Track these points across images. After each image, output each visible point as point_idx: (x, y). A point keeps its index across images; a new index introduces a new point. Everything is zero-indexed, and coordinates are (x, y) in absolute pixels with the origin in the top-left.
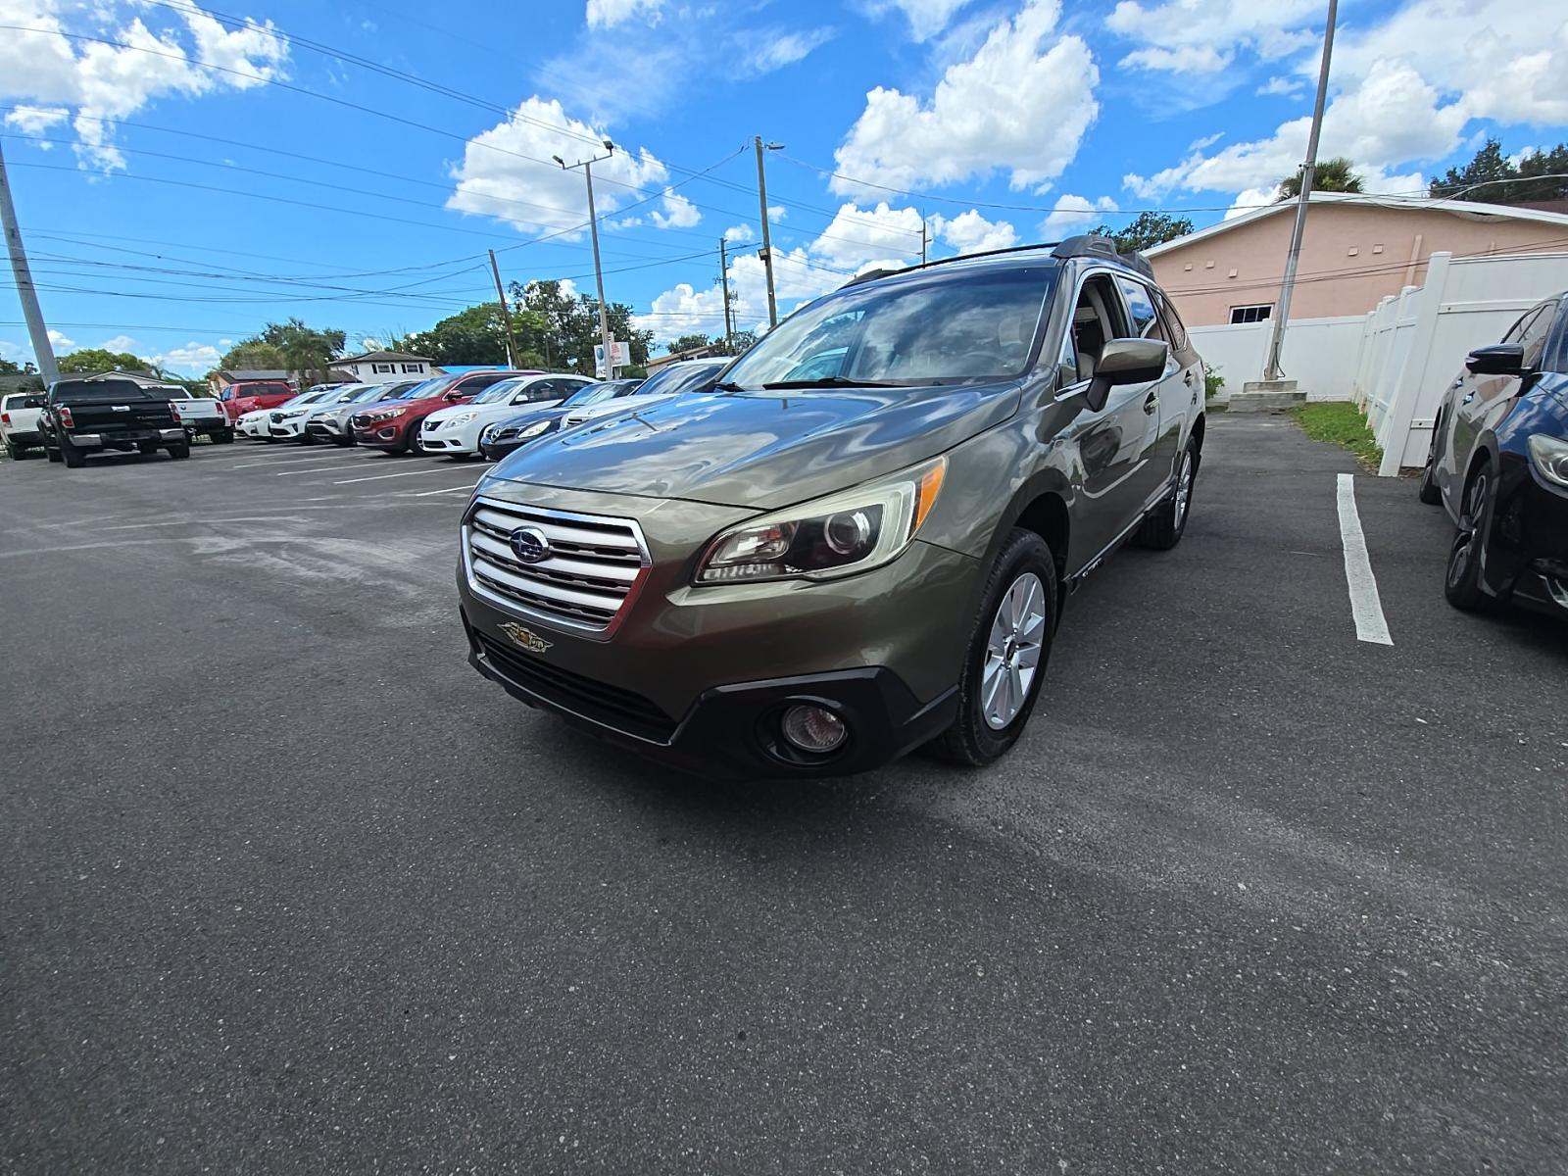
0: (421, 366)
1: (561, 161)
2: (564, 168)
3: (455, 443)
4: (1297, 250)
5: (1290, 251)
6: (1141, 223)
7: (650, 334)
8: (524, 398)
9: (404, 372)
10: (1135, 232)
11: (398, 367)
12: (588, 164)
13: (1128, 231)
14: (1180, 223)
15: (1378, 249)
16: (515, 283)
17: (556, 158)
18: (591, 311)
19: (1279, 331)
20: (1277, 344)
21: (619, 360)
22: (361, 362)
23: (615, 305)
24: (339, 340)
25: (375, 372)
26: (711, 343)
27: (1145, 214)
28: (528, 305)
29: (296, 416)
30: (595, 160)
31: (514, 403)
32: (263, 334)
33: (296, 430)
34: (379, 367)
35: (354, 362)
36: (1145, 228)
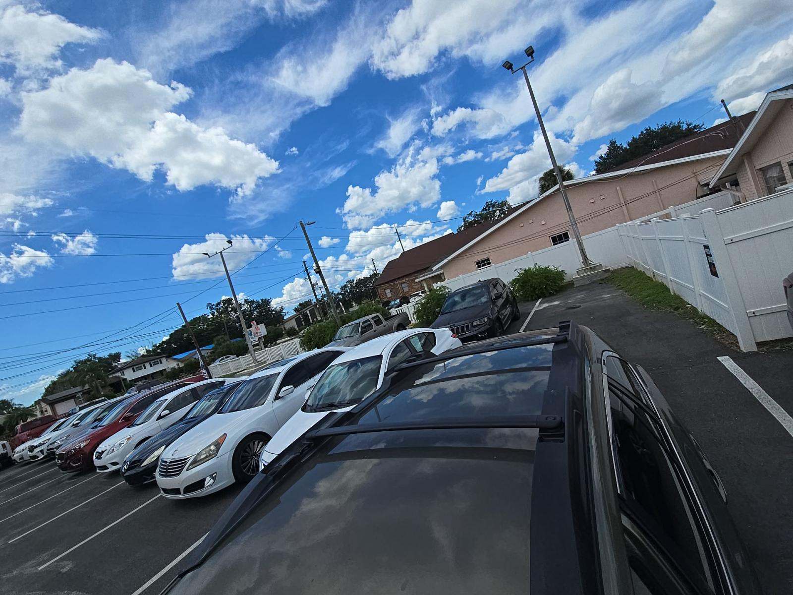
0: (160, 361)
1: (207, 254)
2: (209, 257)
3: (114, 464)
4: (570, 208)
5: (567, 209)
6: (487, 206)
7: (282, 309)
8: (167, 412)
9: (151, 366)
10: (486, 210)
11: (147, 365)
12: (221, 252)
13: (483, 210)
14: (503, 202)
15: (603, 197)
16: (210, 304)
17: (204, 254)
18: (250, 306)
19: (580, 244)
20: (582, 250)
21: (260, 334)
22: (124, 369)
23: (262, 300)
24: (117, 357)
25: (134, 371)
26: (314, 302)
27: (487, 203)
28: (217, 312)
29: (43, 444)
30: (224, 249)
31: (160, 417)
32: (72, 367)
33: (43, 454)
34: (136, 368)
35: (121, 370)
36: (490, 207)
